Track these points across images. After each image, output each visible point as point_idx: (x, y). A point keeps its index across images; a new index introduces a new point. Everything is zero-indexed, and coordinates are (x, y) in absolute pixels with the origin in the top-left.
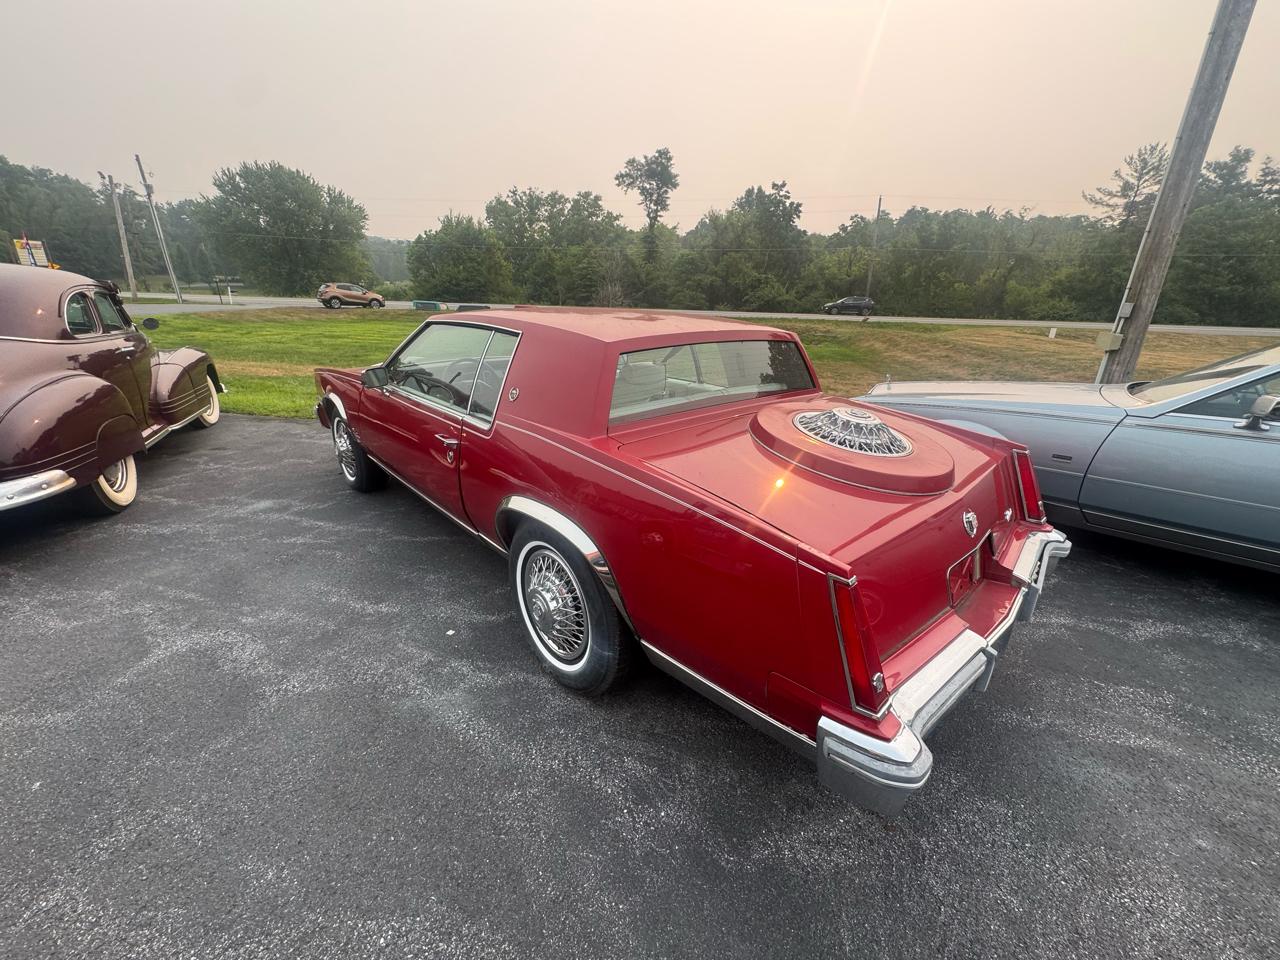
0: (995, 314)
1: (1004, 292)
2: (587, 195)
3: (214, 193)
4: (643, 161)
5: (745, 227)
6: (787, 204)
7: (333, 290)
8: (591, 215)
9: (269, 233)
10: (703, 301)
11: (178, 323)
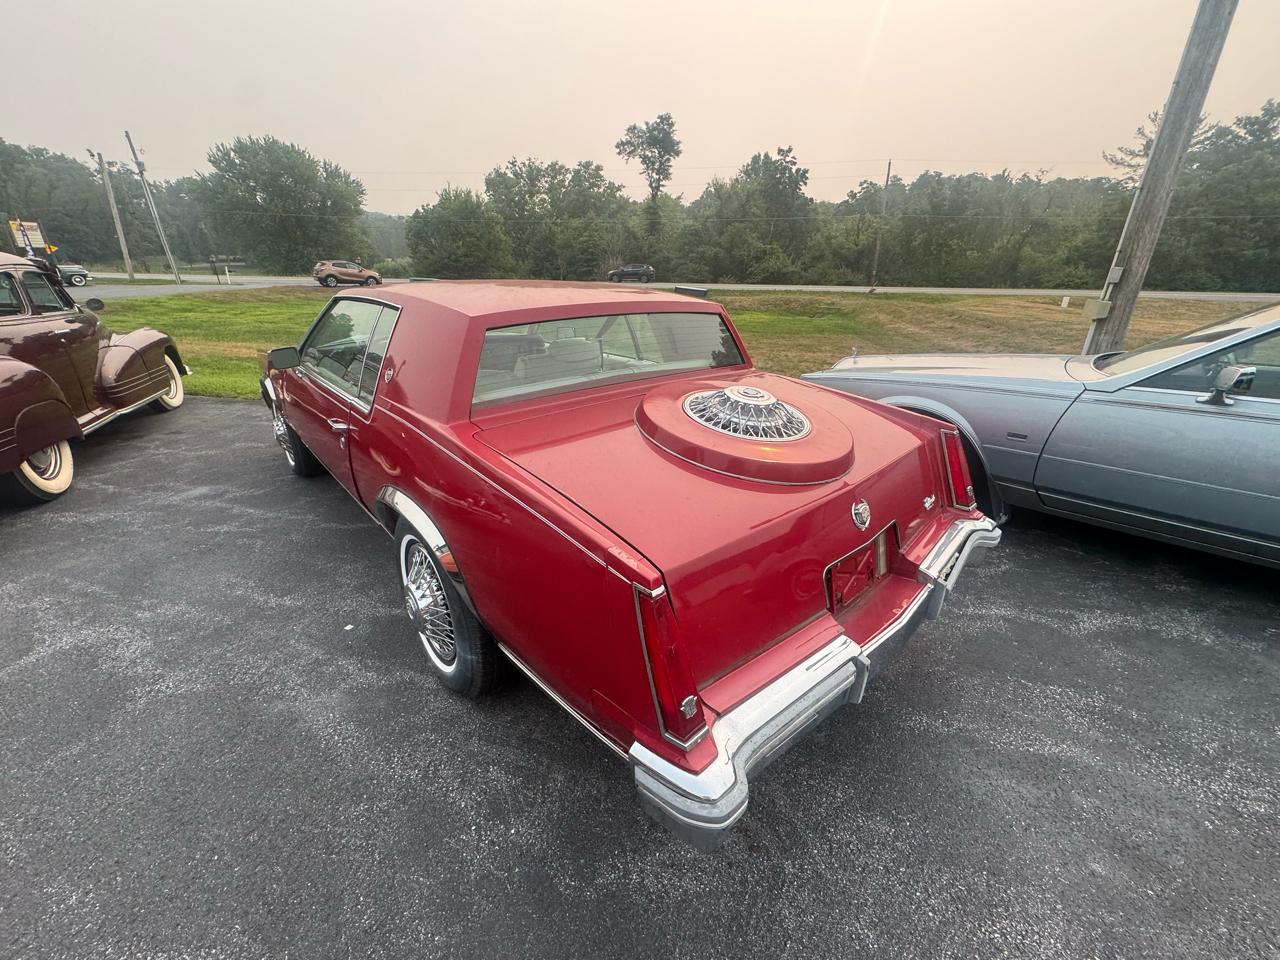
0: (1009, 282)
1: (1018, 259)
2: (588, 165)
3: (209, 170)
4: (644, 127)
5: (749, 196)
6: (794, 171)
7: (329, 268)
8: (593, 185)
9: (266, 210)
10: (706, 274)
11: (173, 304)
